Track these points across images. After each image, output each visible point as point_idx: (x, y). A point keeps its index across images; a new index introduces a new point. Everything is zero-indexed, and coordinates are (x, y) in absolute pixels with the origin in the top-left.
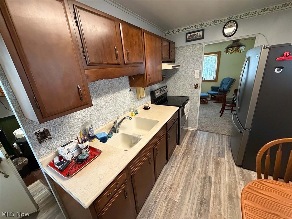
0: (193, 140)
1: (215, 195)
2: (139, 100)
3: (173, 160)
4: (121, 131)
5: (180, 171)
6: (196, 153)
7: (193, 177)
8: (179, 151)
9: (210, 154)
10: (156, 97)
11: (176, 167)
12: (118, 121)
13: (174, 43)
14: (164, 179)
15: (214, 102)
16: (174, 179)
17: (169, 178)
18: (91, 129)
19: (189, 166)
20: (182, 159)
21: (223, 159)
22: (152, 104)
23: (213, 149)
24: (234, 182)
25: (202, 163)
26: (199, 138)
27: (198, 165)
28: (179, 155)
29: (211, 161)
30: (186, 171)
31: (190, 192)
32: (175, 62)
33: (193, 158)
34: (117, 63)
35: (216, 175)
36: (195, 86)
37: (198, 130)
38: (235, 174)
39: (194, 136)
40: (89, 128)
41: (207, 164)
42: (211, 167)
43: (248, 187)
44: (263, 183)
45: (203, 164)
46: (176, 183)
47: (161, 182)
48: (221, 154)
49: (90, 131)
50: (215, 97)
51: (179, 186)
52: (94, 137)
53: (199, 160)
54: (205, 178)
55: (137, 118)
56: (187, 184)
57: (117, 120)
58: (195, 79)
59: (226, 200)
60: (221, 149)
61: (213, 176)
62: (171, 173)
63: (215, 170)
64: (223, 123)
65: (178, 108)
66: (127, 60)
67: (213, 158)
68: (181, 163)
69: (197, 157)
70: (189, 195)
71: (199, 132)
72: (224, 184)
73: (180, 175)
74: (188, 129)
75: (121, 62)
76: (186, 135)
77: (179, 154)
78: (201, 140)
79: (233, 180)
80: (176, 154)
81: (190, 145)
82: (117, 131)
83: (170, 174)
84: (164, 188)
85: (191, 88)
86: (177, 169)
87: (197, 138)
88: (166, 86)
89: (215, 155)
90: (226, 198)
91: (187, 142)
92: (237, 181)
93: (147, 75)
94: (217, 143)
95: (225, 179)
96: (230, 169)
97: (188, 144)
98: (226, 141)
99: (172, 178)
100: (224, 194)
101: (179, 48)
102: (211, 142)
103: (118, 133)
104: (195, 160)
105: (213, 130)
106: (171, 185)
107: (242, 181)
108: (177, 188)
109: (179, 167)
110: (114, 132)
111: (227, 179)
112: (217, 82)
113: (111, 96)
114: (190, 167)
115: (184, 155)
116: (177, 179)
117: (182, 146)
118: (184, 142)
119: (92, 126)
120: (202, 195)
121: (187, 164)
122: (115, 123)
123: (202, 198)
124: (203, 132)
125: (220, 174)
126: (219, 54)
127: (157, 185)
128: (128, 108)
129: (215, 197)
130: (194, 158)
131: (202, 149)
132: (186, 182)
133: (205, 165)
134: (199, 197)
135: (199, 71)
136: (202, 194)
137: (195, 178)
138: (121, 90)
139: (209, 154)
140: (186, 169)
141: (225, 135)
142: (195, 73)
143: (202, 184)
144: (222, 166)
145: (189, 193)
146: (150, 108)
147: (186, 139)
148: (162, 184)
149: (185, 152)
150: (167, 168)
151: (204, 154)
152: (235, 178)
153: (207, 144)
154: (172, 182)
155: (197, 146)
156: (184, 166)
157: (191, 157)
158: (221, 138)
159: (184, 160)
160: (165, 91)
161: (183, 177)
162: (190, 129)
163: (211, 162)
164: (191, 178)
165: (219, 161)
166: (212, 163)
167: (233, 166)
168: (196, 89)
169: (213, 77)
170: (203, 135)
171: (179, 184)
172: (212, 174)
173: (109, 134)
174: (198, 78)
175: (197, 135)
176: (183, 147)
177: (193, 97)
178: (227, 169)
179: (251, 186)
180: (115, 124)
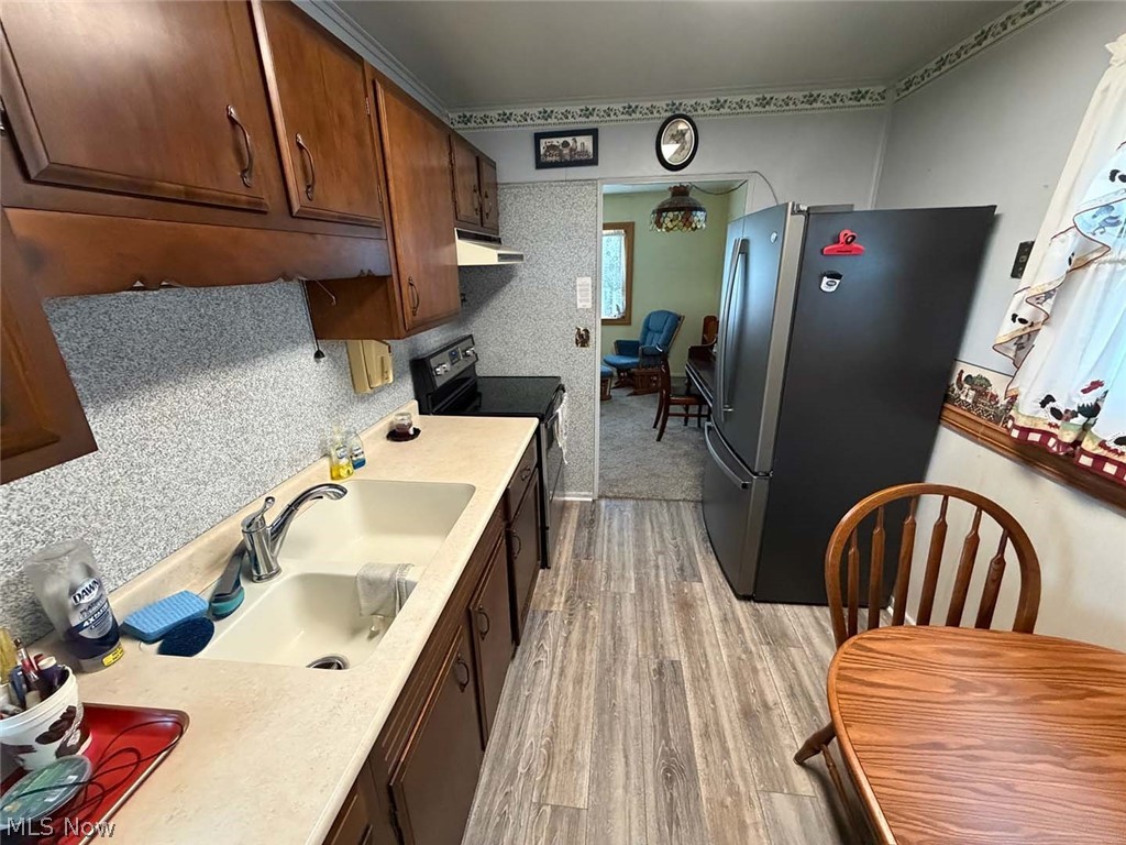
0: (590, 538)
1: (702, 726)
2: (363, 399)
3: (536, 633)
4: (291, 563)
5: (571, 672)
6: (612, 584)
7: (619, 682)
8: (550, 591)
9: (657, 575)
10: (439, 382)
11: (553, 661)
12: (271, 518)
13: (493, 165)
14: (515, 728)
15: (632, 391)
16: (556, 716)
17: (533, 716)
18: (87, 592)
19: (598, 640)
20: (570, 623)
21: (697, 586)
22: (421, 413)
23: (660, 557)
24: (744, 656)
25: (640, 619)
26: (609, 526)
27: (626, 630)
28: (554, 608)
29: (665, 602)
30: (594, 667)
31: (624, 745)
32: (499, 241)
33: (604, 606)
34: (249, 203)
35: (689, 648)
36: (581, 336)
37: (600, 497)
38: (740, 630)
39: (592, 521)
40: (72, 591)
41: (655, 616)
42: (670, 624)
43: (839, 674)
44: (866, 648)
45: (644, 621)
46: (566, 729)
47: (503, 747)
48: (687, 572)
49: (77, 607)
50: (631, 375)
51: (581, 735)
52: (115, 635)
53: (628, 609)
54: (660, 672)
55: (364, 485)
56: (606, 717)
57: (263, 511)
58: (577, 311)
59: (738, 730)
60: (684, 553)
61: (682, 657)
62: (539, 692)
63: (685, 631)
64: (669, 461)
65: (536, 421)
66: (304, 198)
67: (668, 589)
68: (567, 638)
69: (617, 600)
70: (623, 760)
71: (603, 503)
72: (719, 674)
73: (574, 689)
74: (567, 499)
75: (270, 198)
76: (563, 524)
77: (551, 603)
78: (616, 533)
79: (739, 650)
80: (543, 607)
81: (584, 561)
82: (270, 568)
83: (535, 698)
84: (520, 769)
85: (566, 346)
86: (557, 670)
87: (603, 529)
88: (471, 336)
89: (672, 578)
90: (736, 724)
91: (574, 550)
92: (751, 652)
93: (403, 282)
94: (667, 535)
95: (720, 657)
96: (725, 614)
97: (576, 556)
98: (691, 523)
99: (547, 711)
100: (728, 712)
101: (510, 188)
102: (649, 534)
103: (275, 579)
104: (614, 614)
105: (644, 488)
106: (549, 747)
107: (764, 647)
108: (572, 751)
109: (564, 656)
110: (250, 578)
111: (724, 652)
112: (630, 324)
113: (214, 387)
114: (604, 644)
115: (571, 605)
116: (565, 714)
117: (557, 570)
118: (563, 552)
119: (89, 572)
120: (663, 742)
121: (588, 636)
122: (253, 528)
123: (669, 755)
124: (618, 502)
125: (699, 642)
126: (628, 229)
127: (493, 769)
128: (311, 440)
129: (706, 735)
130: (609, 607)
131: (627, 564)
132: (601, 711)
133: (648, 624)
134: (655, 757)
135: (589, 280)
136: (662, 737)
137: (626, 684)
138: (271, 352)
139: (653, 578)
140: (592, 656)
141: (684, 500)
142: (578, 288)
143: (657, 698)
144: (701, 610)
145: (622, 753)
146: (417, 432)
147: (567, 541)
148: (509, 755)
149: (574, 590)
150: (516, 677)
151: (639, 582)
152: (744, 643)
153: (640, 544)
154: (549, 732)
155: (609, 558)
156: (582, 647)
157: (597, 604)
158: (675, 514)
159: (577, 624)
160: (466, 355)
161: (585, 693)
162: (574, 496)
163: (666, 607)
164: (614, 690)
165: (689, 595)
166: (670, 608)
167: (729, 601)
168: (583, 346)
169: (618, 309)
170: (621, 512)
171: (577, 729)
172: (676, 652)
173: (219, 597)
174: (589, 305)
175: (602, 517)
176: (561, 572)
177: (577, 378)
178: (715, 619)
179: (845, 668)
180: (250, 533)
